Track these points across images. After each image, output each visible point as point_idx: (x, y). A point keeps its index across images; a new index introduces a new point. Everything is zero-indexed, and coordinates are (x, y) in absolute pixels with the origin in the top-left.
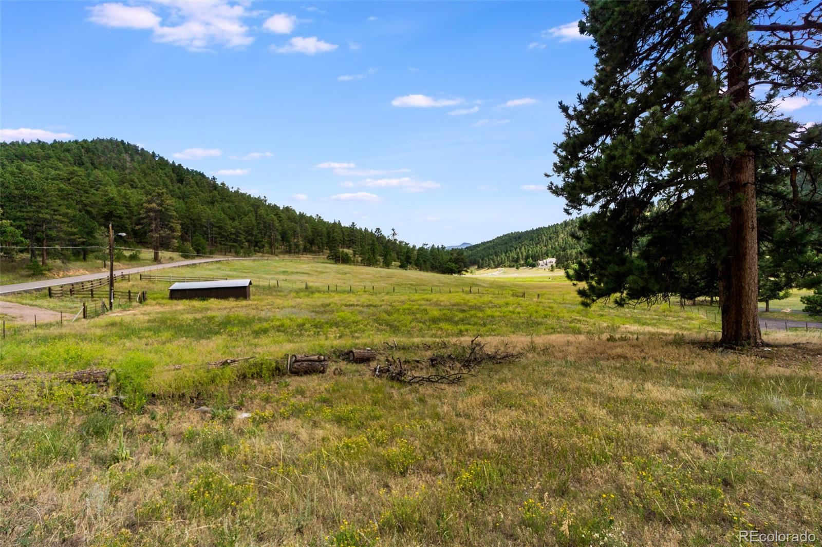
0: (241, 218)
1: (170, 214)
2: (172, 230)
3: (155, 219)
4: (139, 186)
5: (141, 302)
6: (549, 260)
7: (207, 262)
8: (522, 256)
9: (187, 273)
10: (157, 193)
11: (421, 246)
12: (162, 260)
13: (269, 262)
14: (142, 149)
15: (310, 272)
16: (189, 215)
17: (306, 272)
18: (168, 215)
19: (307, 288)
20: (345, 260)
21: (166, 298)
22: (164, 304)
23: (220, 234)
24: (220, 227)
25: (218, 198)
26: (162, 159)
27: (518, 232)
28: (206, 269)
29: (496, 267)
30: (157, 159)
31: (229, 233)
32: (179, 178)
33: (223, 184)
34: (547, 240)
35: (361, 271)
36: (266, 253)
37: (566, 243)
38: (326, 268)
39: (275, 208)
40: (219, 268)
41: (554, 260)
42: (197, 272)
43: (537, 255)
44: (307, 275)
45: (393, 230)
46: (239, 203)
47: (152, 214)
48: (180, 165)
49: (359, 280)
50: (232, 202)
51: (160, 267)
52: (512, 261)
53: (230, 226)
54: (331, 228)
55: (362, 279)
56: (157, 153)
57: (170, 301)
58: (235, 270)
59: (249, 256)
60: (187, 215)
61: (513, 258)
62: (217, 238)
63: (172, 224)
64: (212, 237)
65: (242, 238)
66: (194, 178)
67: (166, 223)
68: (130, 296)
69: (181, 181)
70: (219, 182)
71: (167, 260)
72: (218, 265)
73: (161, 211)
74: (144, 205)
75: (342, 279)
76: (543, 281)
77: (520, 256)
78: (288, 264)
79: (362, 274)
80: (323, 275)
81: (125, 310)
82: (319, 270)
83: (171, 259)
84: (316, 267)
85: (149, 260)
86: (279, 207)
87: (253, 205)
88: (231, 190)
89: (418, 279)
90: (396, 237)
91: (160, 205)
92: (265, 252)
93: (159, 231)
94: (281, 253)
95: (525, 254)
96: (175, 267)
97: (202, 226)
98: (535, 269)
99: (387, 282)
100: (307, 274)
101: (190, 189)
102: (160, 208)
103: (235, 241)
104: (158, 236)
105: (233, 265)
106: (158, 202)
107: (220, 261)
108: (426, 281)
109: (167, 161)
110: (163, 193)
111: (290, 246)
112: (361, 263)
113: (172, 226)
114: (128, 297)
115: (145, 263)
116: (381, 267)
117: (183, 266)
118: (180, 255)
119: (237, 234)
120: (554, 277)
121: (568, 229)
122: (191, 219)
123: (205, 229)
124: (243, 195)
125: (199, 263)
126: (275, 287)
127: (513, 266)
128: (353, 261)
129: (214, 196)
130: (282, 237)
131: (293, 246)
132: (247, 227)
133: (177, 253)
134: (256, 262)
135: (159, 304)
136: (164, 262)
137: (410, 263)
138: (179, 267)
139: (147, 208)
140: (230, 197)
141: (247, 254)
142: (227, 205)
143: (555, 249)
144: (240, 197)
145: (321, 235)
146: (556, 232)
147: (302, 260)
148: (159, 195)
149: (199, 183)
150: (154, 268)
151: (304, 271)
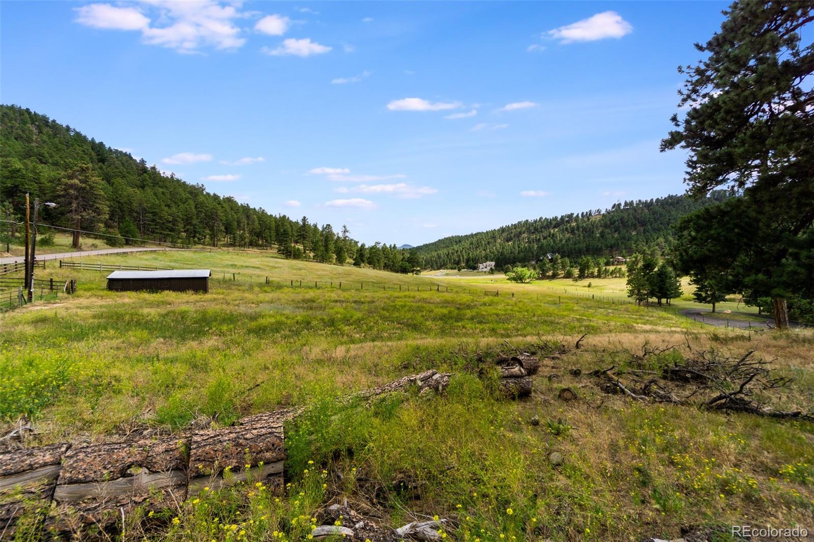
0: (178, 206)
1: (96, 193)
2: (98, 212)
3: (76, 198)
4: (50, 161)
5: (69, 293)
6: (488, 263)
7: (141, 251)
8: (463, 259)
9: (119, 261)
10: (80, 167)
11: (373, 244)
12: (83, 246)
13: (213, 254)
14: (54, 121)
15: (262, 267)
16: (117, 197)
17: (257, 266)
18: (93, 194)
19: (268, 282)
20: (296, 255)
21: (103, 290)
22: (102, 297)
23: (153, 220)
24: (154, 214)
25: (149, 182)
26: (78, 134)
27: (459, 236)
28: (141, 259)
29: (439, 269)
30: (72, 134)
31: (165, 221)
32: (99, 157)
33: (154, 168)
34: (485, 244)
35: (317, 267)
36: (207, 245)
37: (503, 248)
38: (277, 262)
39: (216, 197)
40: (156, 259)
41: (493, 263)
42: (131, 261)
43: (477, 258)
44: (258, 270)
45: (345, 227)
46: (175, 189)
47: (72, 191)
48: (101, 144)
49: (317, 277)
50: (166, 187)
51: (83, 254)
52: (454, 263)
53: (165, 213)
54: (280, 221)
55: (319, 275)
56: (72, 127)
57: (110, 293)
58: (175, 261)
59: (188, 248)
60: (114, 197)
61: (455, 261)
62: (150, 225)
63: (98, 205)
64: (144, 224)
65: (181, 226)
66: (120, 158)
67: (91, 203)
68: (52, 285)
69: (102, 160)
70: (149, 165)
71: (88, 247)
72: (154, 255)
73: (84, 189)
74: (63, 180)
75: (298, 275)
76: (487, 283)
77: (462, 259)
78: (234, 257)
79: (318, 270)
80: (277, 270)
81: (49, 303)
82: (270, 264)
83: (95, 246)
84: (267, 262)
85: (66, 246)
86: (219, 197)
87: (191, 193)
88: (162, 175)
89: (377, 277)
90: (347, 234)
91: (84, 182)
92: (206, 243)
93: (81, 212)
94: (224, 245)
95: (465, 257)
96: (101, 255)
97: (131, 211)
98: (475, 271)
99: (347, 279)
100: (258, 268)
101: (116, 170)
102: (84, 185)
103: (172, 230)
104: (80, 217)
105: (171, 256)
106: (80, 178)
107: (155, 251)
108: (385, 279)
109: (85, 137)
110: (87, 168)
111: (234, 238)
112: (314, 259)
113: (97, 208)
114: (49, 287)
115: (62, 248)
116: (334, 264)
117: (112, 254)
118: (105, 243)
119: (174, 222)
120: (495, 279)
121: (505, 235)
122: (119, 202)
123: (135, 214)
124: (178, 181)
125: (132, 252)
126: (230, 280)
127: (455, 269)
128: (305, 257)
129: (146, 180)
130: (225, 228)
131: (238, 239)
132: (186, 215)
133: (101, 241)
134: (197, 254)
135: (97, 296)
136: (85, 249)
137: (363, 262)
138: (107, 255)
139: (66, 184)
140: (163, 182)
141: (186, 245)
142: (161, 190)
143: (493, 253)
144: (175, 183)
145: (270, 229)
146: (494, 238)
147: (249, 253)
148: (83, 170)
149: (126, 164)
150: (75, 255)
151: (255, 266)
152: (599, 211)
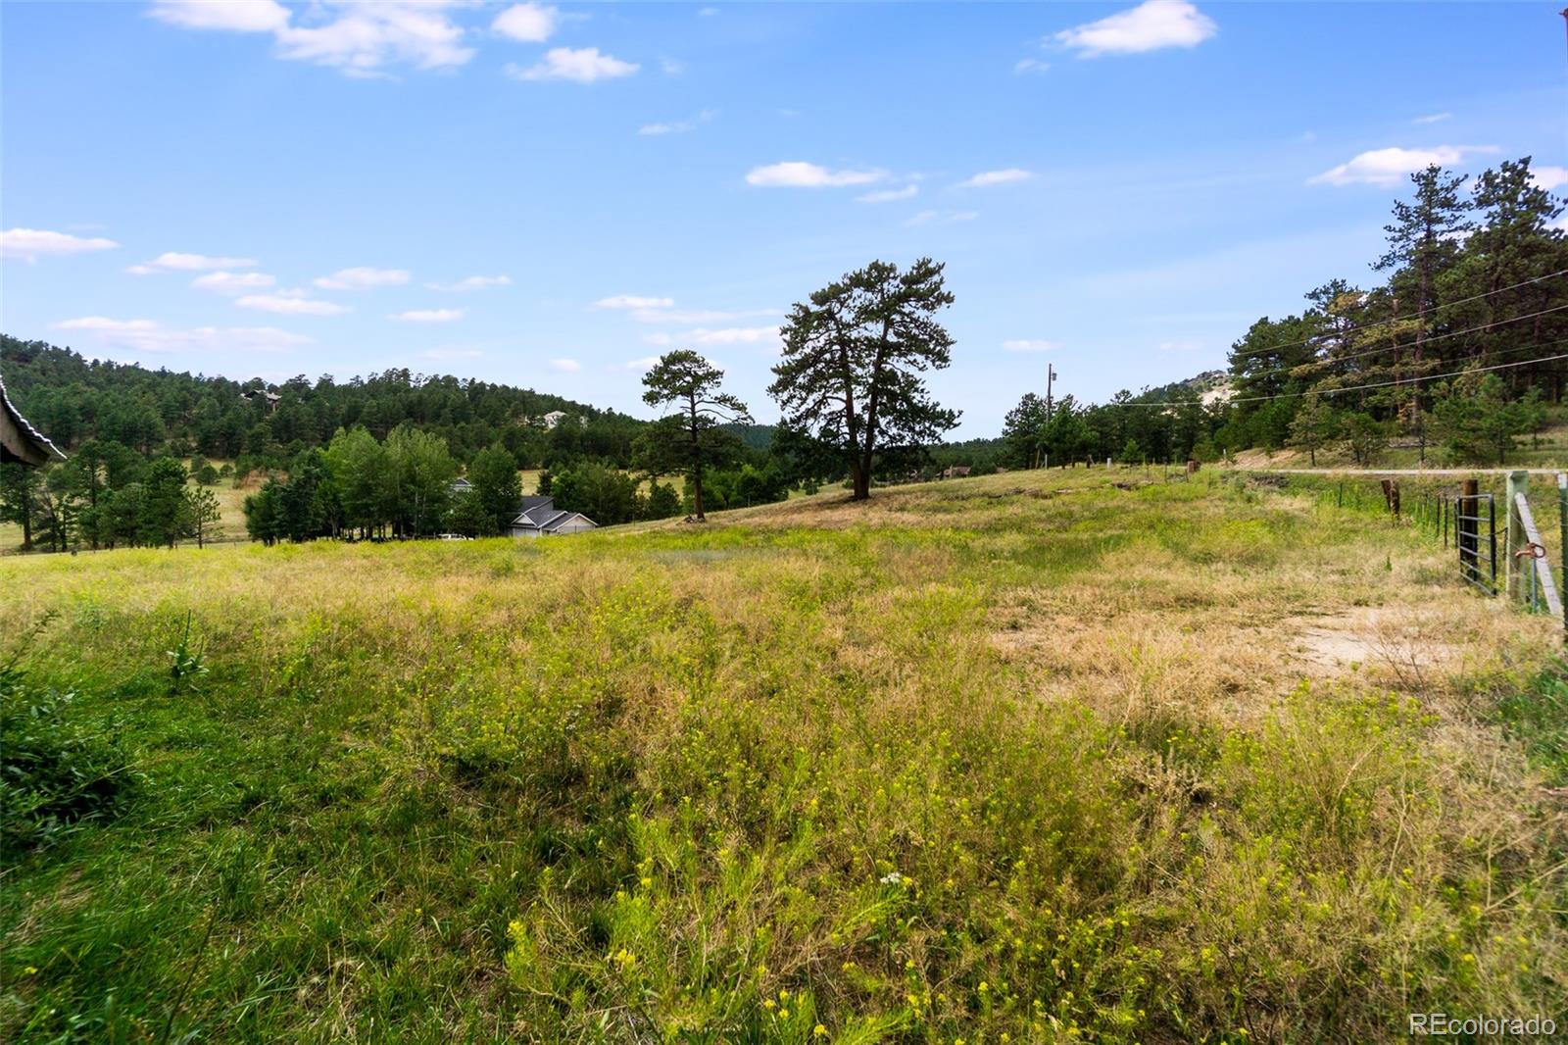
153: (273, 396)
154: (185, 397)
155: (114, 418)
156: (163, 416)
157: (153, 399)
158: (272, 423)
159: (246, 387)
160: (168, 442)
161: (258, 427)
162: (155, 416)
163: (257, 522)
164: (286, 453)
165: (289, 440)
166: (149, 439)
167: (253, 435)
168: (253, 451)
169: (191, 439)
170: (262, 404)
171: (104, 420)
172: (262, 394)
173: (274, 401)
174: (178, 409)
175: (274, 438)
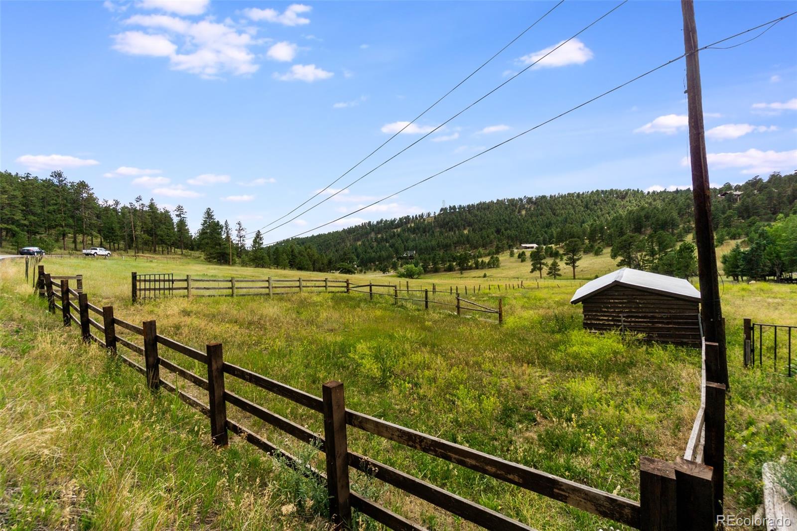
152: (429, 214)
153: (738, 193)
154: (688, 203)
155: (658, 218)
156: (679, 214)
157: (674, 206)
158: (738, 208)
159: (721, 190)
160: (681, 226)
161: (729, 213)
162: (675, 214)
163: (729, 268)
164: (746, 225)
165: (749, 217)
166: (673, 226)
167: (726, 217)
168: (725, 226)
169: (692, 223)
170: (731, 199)
171: (654, 220)
172: (731, 193)
173: (739, 195)
174: (685, 209)
175: (739, 217)
